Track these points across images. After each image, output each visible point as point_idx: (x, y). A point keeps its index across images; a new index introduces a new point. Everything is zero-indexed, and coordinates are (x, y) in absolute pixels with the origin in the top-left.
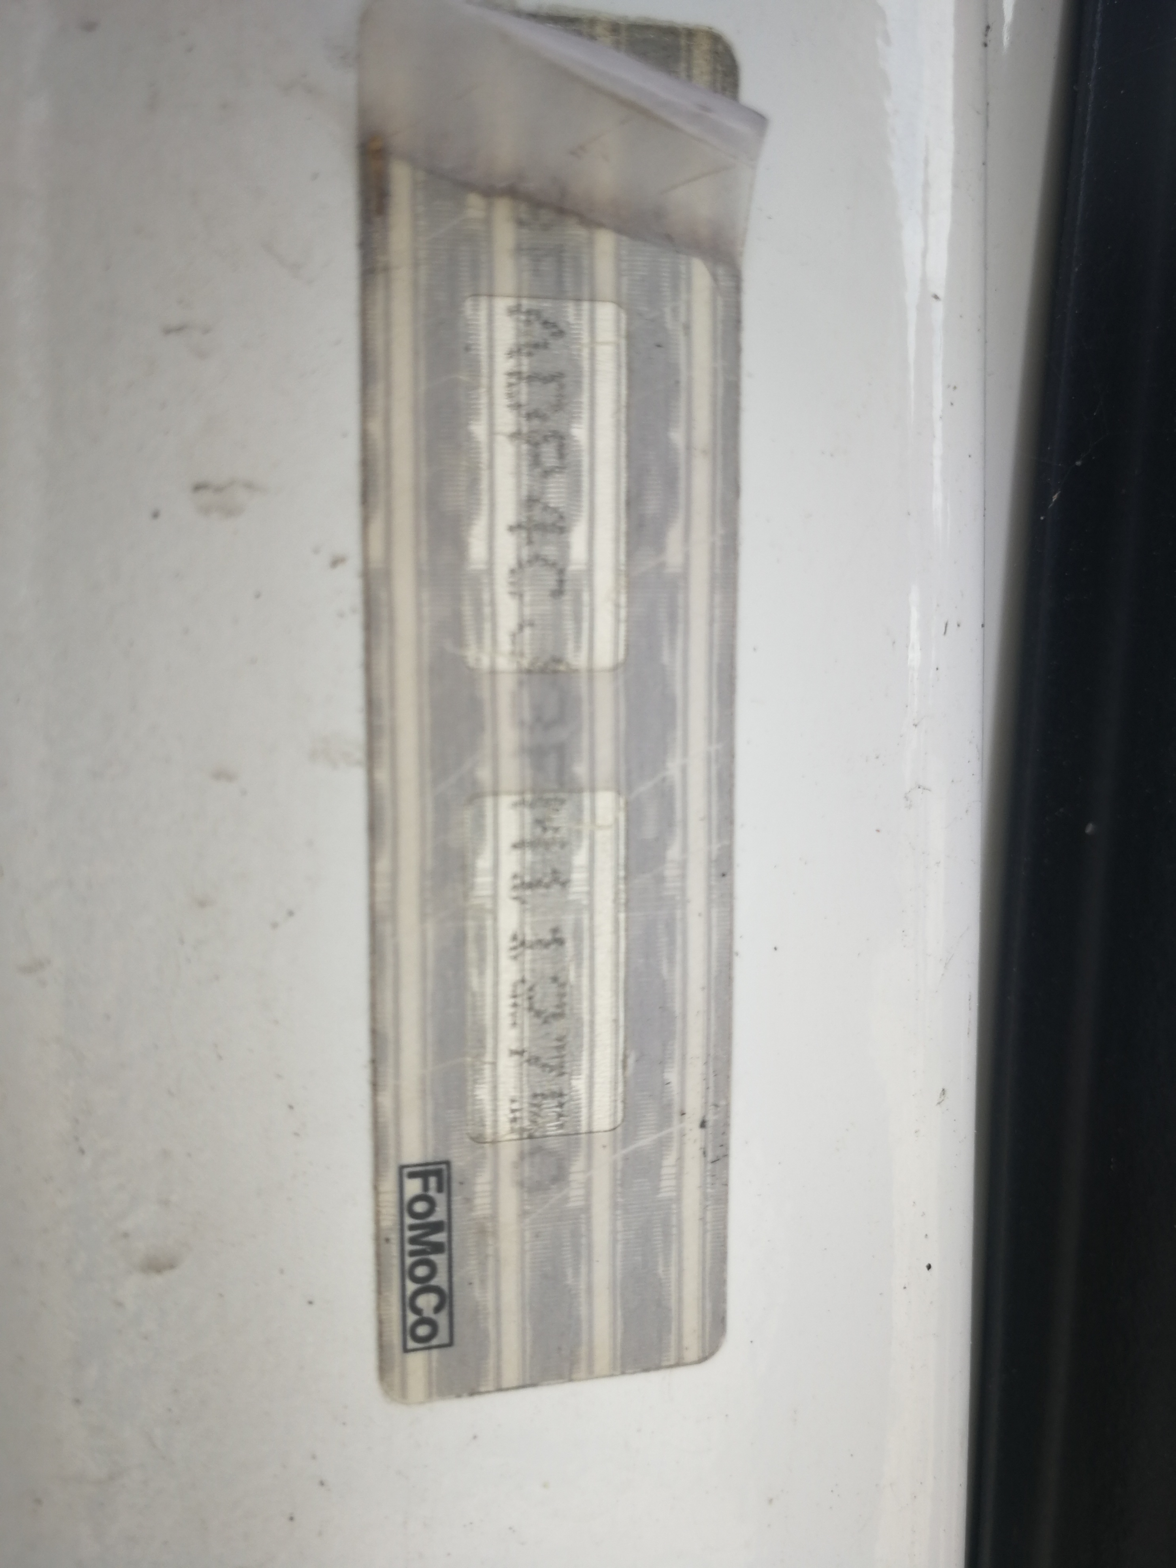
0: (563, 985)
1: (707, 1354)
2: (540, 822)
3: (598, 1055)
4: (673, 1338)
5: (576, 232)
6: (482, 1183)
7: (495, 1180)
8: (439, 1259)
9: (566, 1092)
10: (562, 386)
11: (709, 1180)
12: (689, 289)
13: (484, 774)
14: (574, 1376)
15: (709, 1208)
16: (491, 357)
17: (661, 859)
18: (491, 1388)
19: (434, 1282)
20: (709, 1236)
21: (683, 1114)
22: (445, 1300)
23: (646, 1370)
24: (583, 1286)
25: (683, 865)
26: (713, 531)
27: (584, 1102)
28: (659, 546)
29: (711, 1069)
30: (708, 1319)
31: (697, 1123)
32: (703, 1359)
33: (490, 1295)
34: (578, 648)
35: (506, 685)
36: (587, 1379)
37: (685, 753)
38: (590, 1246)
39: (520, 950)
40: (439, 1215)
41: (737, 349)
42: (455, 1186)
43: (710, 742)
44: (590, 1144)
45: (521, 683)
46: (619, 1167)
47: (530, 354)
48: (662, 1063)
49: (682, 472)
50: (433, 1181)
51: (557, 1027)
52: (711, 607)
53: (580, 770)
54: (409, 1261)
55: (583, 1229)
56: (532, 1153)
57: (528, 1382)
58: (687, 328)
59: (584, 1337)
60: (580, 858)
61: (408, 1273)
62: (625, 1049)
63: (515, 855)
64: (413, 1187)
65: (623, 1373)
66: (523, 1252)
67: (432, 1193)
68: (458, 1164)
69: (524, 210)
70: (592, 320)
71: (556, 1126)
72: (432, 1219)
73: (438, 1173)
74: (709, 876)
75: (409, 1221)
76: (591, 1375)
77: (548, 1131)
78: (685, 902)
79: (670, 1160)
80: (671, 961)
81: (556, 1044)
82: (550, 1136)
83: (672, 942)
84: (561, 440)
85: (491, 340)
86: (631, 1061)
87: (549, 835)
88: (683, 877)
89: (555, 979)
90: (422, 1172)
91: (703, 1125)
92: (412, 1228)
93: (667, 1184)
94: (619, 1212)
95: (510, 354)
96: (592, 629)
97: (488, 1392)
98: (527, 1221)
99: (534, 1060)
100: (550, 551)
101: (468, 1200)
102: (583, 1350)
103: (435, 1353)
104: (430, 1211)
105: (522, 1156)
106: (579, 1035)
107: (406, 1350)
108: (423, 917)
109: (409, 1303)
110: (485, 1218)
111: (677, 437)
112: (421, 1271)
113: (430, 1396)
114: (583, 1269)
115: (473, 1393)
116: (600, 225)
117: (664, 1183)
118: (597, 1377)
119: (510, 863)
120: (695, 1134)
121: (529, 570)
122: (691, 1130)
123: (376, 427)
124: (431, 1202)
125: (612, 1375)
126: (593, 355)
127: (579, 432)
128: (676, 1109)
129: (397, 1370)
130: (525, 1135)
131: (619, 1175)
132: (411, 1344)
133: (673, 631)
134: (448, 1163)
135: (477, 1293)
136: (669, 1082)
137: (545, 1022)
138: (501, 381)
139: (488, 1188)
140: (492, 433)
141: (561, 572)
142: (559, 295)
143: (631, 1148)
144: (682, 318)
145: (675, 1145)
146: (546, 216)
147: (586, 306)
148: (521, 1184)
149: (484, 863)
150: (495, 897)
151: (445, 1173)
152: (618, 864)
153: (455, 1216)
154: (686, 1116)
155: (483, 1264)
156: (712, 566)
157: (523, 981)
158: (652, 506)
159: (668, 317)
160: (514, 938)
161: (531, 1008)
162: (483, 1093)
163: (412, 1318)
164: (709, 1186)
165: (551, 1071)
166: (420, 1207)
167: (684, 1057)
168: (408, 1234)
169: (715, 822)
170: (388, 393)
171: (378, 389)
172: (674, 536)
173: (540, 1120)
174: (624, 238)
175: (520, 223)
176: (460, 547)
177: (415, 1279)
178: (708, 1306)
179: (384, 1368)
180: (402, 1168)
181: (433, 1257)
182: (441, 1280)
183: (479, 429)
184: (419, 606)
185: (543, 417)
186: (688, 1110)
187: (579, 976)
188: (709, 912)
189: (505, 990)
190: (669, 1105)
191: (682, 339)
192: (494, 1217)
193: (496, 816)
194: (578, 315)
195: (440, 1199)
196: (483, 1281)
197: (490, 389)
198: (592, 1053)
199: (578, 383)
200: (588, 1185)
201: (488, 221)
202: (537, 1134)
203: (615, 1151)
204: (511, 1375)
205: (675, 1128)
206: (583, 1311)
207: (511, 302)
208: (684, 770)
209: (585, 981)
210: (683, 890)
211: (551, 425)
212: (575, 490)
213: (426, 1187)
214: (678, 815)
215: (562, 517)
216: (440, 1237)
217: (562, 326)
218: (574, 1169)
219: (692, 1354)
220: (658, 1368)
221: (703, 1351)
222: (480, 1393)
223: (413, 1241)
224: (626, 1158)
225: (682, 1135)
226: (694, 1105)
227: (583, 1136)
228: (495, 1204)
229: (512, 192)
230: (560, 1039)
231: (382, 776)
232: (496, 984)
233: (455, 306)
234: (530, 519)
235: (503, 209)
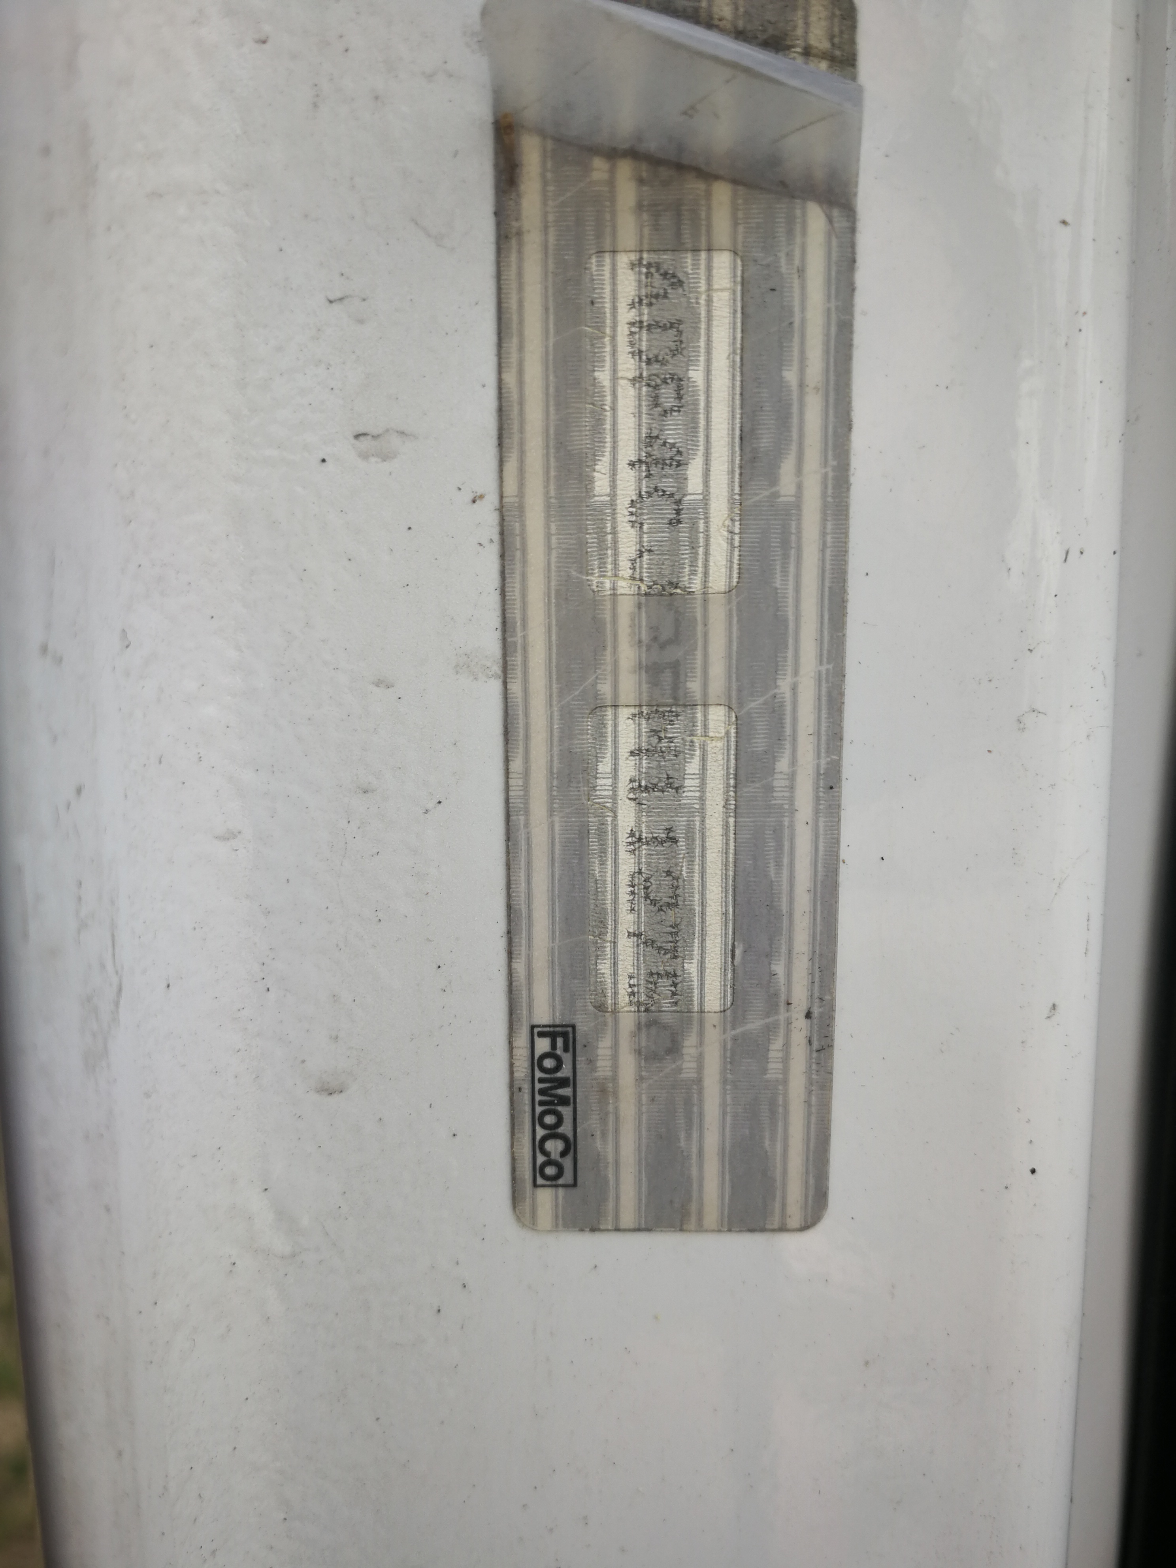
0: (677, 879)
1: (809, 1223)
2: (654, 732)
3: (708, 944)
4: (777, 1205)
5: (695, 186)
6: (604, 1047)
7: (615, 1046)
8: (566, 1111)
9: (679, 973)
10: (680, 332)
11: (814, 1067)
12: (804, 233)
13: (605, 688)
14: (685, 1227)
15: (813, 1092)
16: (614, 309)
17: (771, 771)
18: (610, 1227)
19: (561, 1130)
20: (813, 1119)
21: (789, 1004)
22: (570, 1147)
23: (752, 1230)
24: (694, 1150)
25: (792, 777)
26: (825, 463)
27: (696, 984)
28: (773, 479)
29: (817, 965)
30: (811, 1193)
31: (803, 1014)
32: (805, 1227)
33: (610, 1148)
34: (693, 573)
35: (626, 607)
36: (697, 1231)
37: (796, 673)
38: (701, 1115)
39: (637, 845)
40: (565, 1072)
41: (851, 288)
42: (579, 1047)
43: (821, 663)
44: (701, 1022)
45: (639, 606)
46: (729, 1046)
47: (650, 304)
48: (770, 956)
49: (795, 409)
50: (560, 1042)
51: (670, 916)
52: (823, 534)
53: (694, 686)
54: (539, 1109)
55: (695, 1100)
56: (650, 1024)
57: (643, 1226)
58: (801, 271)
59: (695, 1194)
60: (693, 767)
61: (537, 1120)
62: (734, 939)
63: (632, 761)
64: (543, 1045)
65: (730, 1230)
66: (640, 1114)
67: (559, 1052)
68: (581, 1028)
69: (644, 169)
70: (709, 268)
71: (670, 1003)
72: (559, 1075)
73: (565, 1035)
74: (817, 788)
75: (538, 1074)
76: (700, 1229)
77: (663, 1007)
78: (793, 811)
79: (777, 1045)
80: (779, 865)
81: (670, 929)
82: (665, 1011)
83: (780, 847)
84: (679, 383)
85: (614, 292)
86: (738, 952)
87: (664, 744)
88: (792, 788)
89: (669, 873)
90: (552, 1033)
91: (808, 1015)
92: (541, 1081)
93: (774, 1067)
94: (728, 1087)
95: (632, 305)
96: (707, 554)
97: (608, 1230)
98: (644, 1085)
99: (650, 943)
100: (668, 484)
101: (591, 1062)
102: (694, 1207)
103: (561, 1191)
104: (558, 1068)
105: (639, 1026)
106: (691, 924)
107: (535, 1185)
108: (551, 812)
109: (539, 1146)
110: (606, 1079)
111: (791, 376)
112: (549, 1120)
113: (556, 1228)
114: (695, 1135)
115: (593, 1230)
116: (717, 177)
117: (771, 1066)
118: (706, 1231)
119: (628, 769)
120: (800, 1024)
121: (648, 501)
122: (797, 1019)
123: (510, 378)
124: (559, 1061)
125: (719, 1231)
126: (709, 301)
127: (696, 375)
128: (783, 998)
129: (528, 1201)
130: (642, 1009)
131: (728, 1054)
132: (540, 1181)
133: (786, 556)
134: (573, 1027)
135: (599, 1144)
136: (776, 973)
137: (660, 910)
138: (623, 330)
139: (609, 1052)
140: (615, 379)
141: (679, 502)
142: (678, 248)
143: (739, 1030)
144: (797, 262)
145: (782, 1032)
146: (665, 172)
147: (703, 255)
148: (638, 1052)
149: (605, 767)
150: (614, 797)
151: (571, 1035)
152: (728, 774)
153: (578, 1074)
154: (793, 1006)
155: (604, 1120)
156: (824, 495)
157: (640, 872)
158: (765, 441)
159: (783, 261)
160: (632, 834)
161: (647, 897)
162: (605, 967)
163: (541, 1159)
164: (813, 1072)
165: (665, 954)
166: (548, 1063)
167: (790, 952)
168: (538, 1086)
169: (824, 738)
170: (521, 348)
171: (512, 344)
172: (787, 467)
173: (656, 997)
174: (740, 188)
175: (641, 181)
176: (586, 483)
177: (544, 1126)
178: (812, 1181)
179: (516, 1198)
180: (533, 1027)
181: (560, 1108)
182: (566, 1128)
183: (603, 376)
184: (548, 536)
185: (663, 363)
186: (794, 1001)
187: (691, 872)
188: (816, 821)
189: (624, 879)
190: (776, 995)
191: (796, 283)
192: (615, 1078)
193: (615, 726)
194: (696, 266)
195: (567, 1058)
196: (604, 1134)
197: (613, 338)
198: (703, 941)
199: (696, 329)
200: (700, 1059)
201: (611, 183)
202: (653, 1008)
203: (725, 1032)
204: (628, 1218)
205: (782, 1016)
206: (694, 1172)
207: (633, 257)
208: (794, 688)
209: (697, 877)
210: (791, 800)
211: (669, 368)
212: (692, 427)
213: (554, 1046)
214: (788, 731)
215: (679, 453)
216: (566, 1092)
217: (680, 275)
218: (687, 1043)
219: (795, 1221)
220: (763, 1230)
221: (806, 1221)
222: (599, 1230)
223: (542, 1092)
224: (735, 1039)
225: (789, 1023)
226: (800, 995)
227: (695, 1014)
228: (615, 1067)
229: (633, 154)
230: (675, 926)
231: (515, 688)
232: (616, 873)
233: (581, 265)
234: (649, 455)
235: (625, 169)
